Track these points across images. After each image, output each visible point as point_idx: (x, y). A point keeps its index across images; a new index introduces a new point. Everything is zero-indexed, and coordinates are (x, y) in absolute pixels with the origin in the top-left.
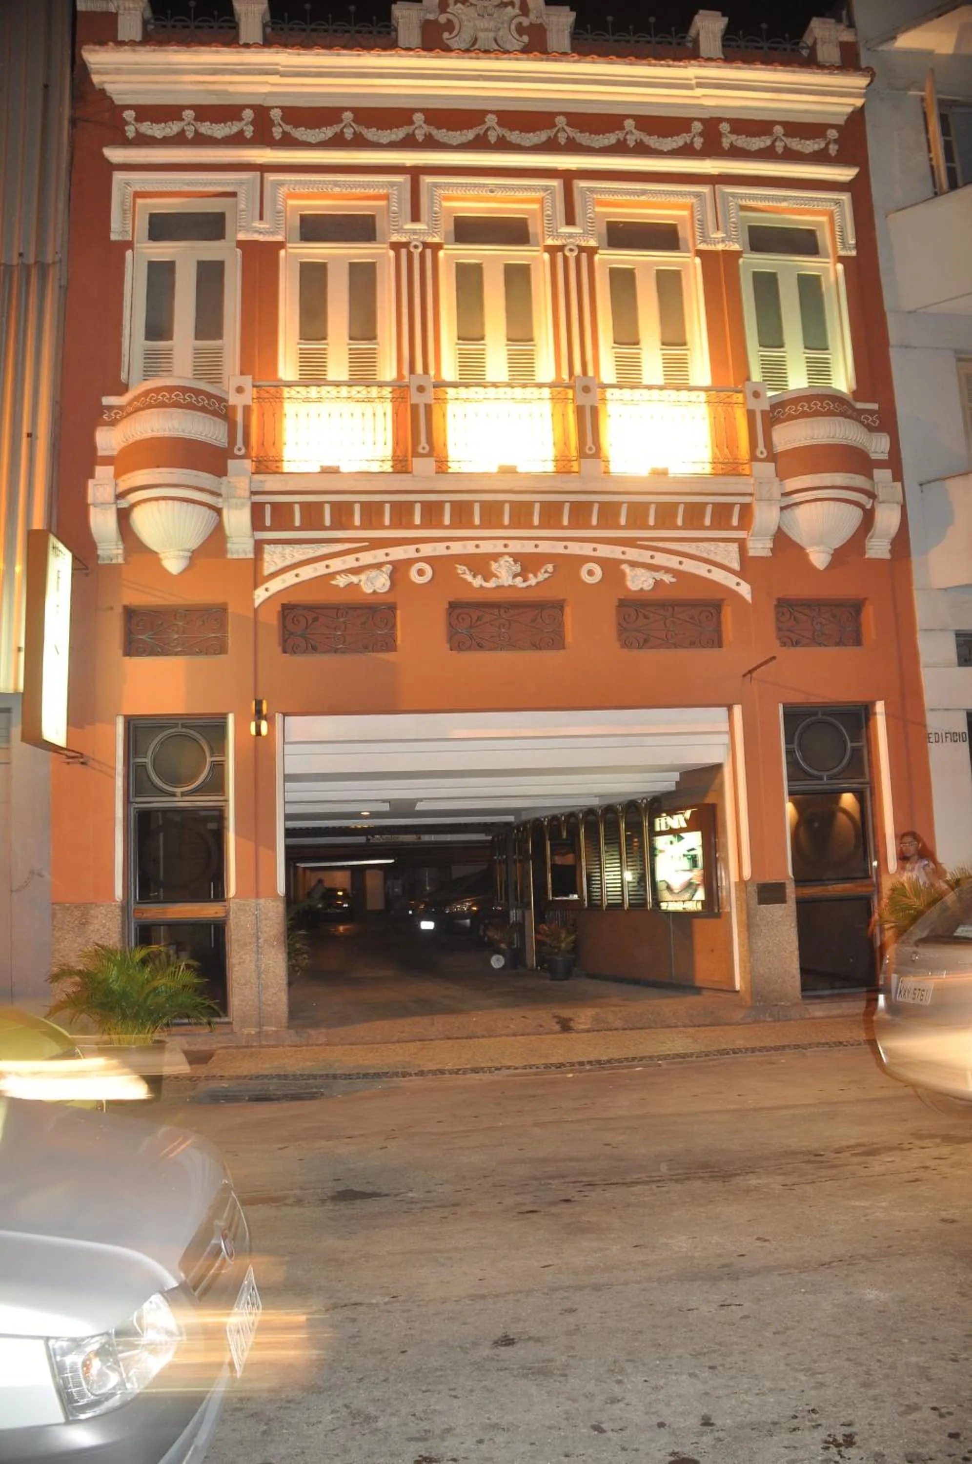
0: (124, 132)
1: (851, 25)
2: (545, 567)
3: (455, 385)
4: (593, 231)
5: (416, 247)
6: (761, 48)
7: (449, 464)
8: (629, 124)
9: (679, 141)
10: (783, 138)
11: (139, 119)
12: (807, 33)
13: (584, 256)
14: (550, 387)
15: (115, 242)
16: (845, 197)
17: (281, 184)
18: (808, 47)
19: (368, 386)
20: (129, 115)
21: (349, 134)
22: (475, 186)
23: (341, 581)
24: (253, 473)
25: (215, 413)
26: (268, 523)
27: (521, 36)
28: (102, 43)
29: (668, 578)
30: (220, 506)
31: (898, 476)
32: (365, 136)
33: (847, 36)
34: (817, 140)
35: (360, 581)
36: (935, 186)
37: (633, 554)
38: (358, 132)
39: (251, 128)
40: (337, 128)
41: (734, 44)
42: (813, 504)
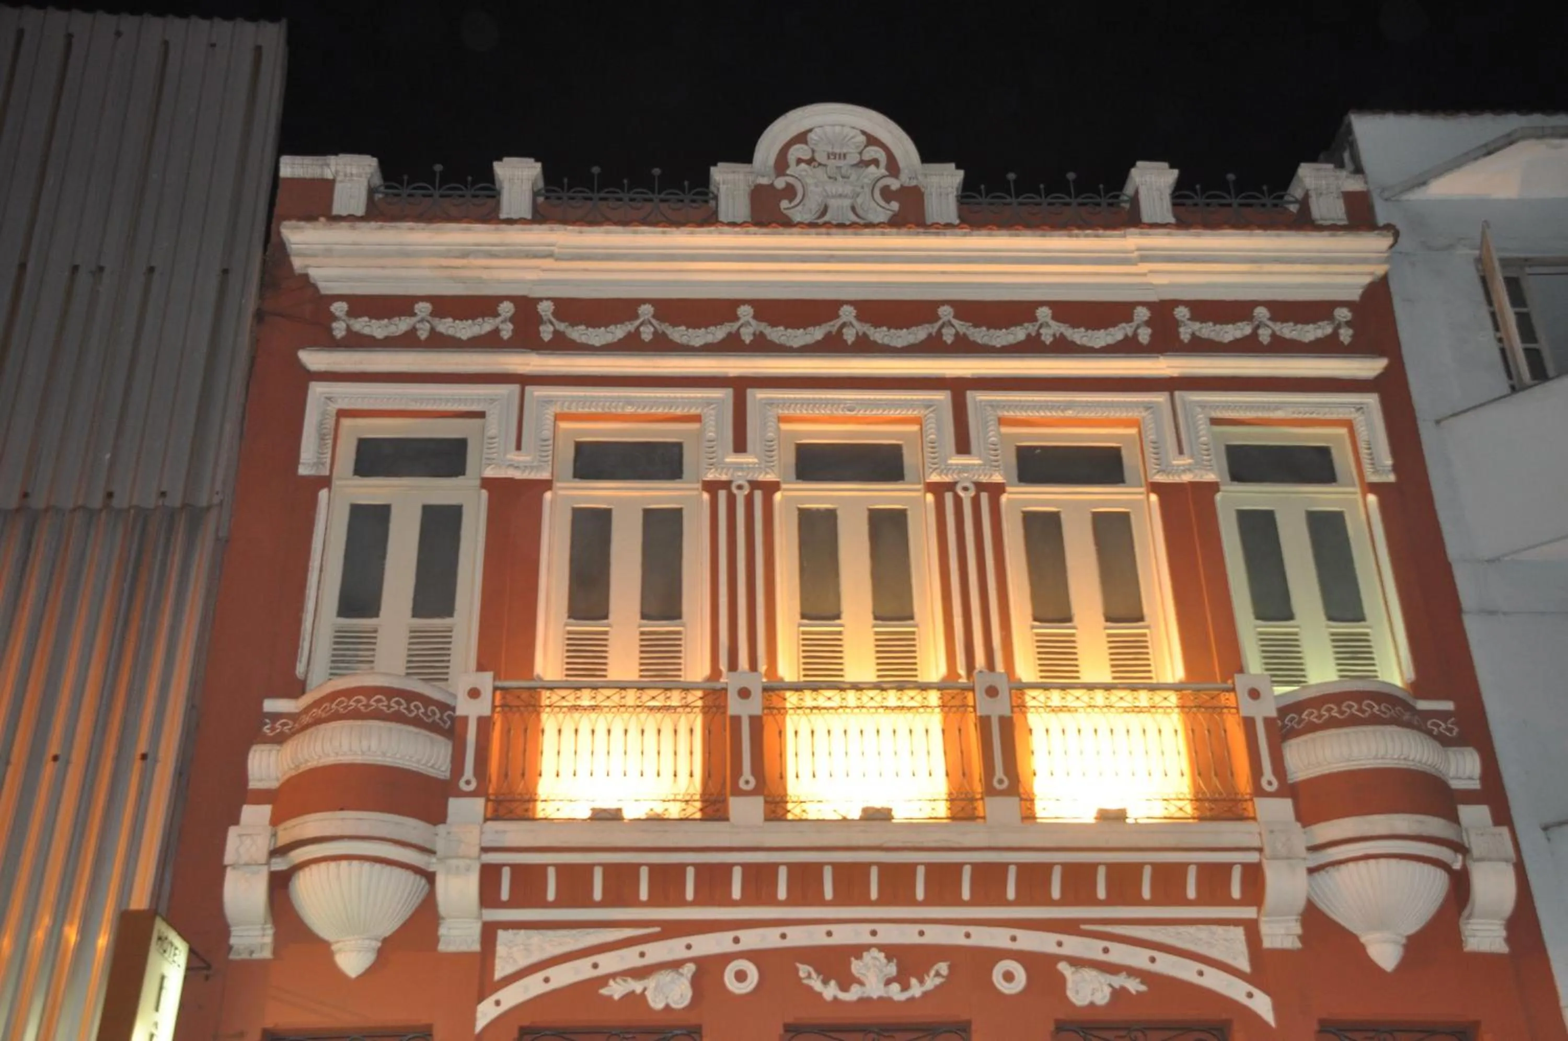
0: (330, 330)
1: (1359, 170)
2: (936, 967)
3: (797, 688)
4: (997, 461)
5: (740, 487)
6: (1230, 205)
7: (790, 806)
8: (1044, 313)
9: (1117, 334)
10: (1270, 323)
11: (353, 313)
12: (1295, 181)
13: (984, 497)
14: (939, 689)
15: (305, 478)
16: (1372, 400)
17: (549, 401)
18: (1296, 201)
19: (667, 689)
20: (339, 308)
21: (647, 334)
22: (827, 402)
23: (616, 990)
24: (486, 819)
25: (434, 728)
26: (505, 895)
27: (888, 201)
28: (310, 217)
29: (1134, 986)
30: (431, 869)
31: (1502, 816)
32: (671, 337)
33: (1354, 185)
34: (1320, 323)
35: (645, 989)
36: (1510, 375)
37: (1074, 945)
38: (660, 332)
39: (510, 326)
40: (630, 327)
41: (1189, 202)
42: (1362, 864)
